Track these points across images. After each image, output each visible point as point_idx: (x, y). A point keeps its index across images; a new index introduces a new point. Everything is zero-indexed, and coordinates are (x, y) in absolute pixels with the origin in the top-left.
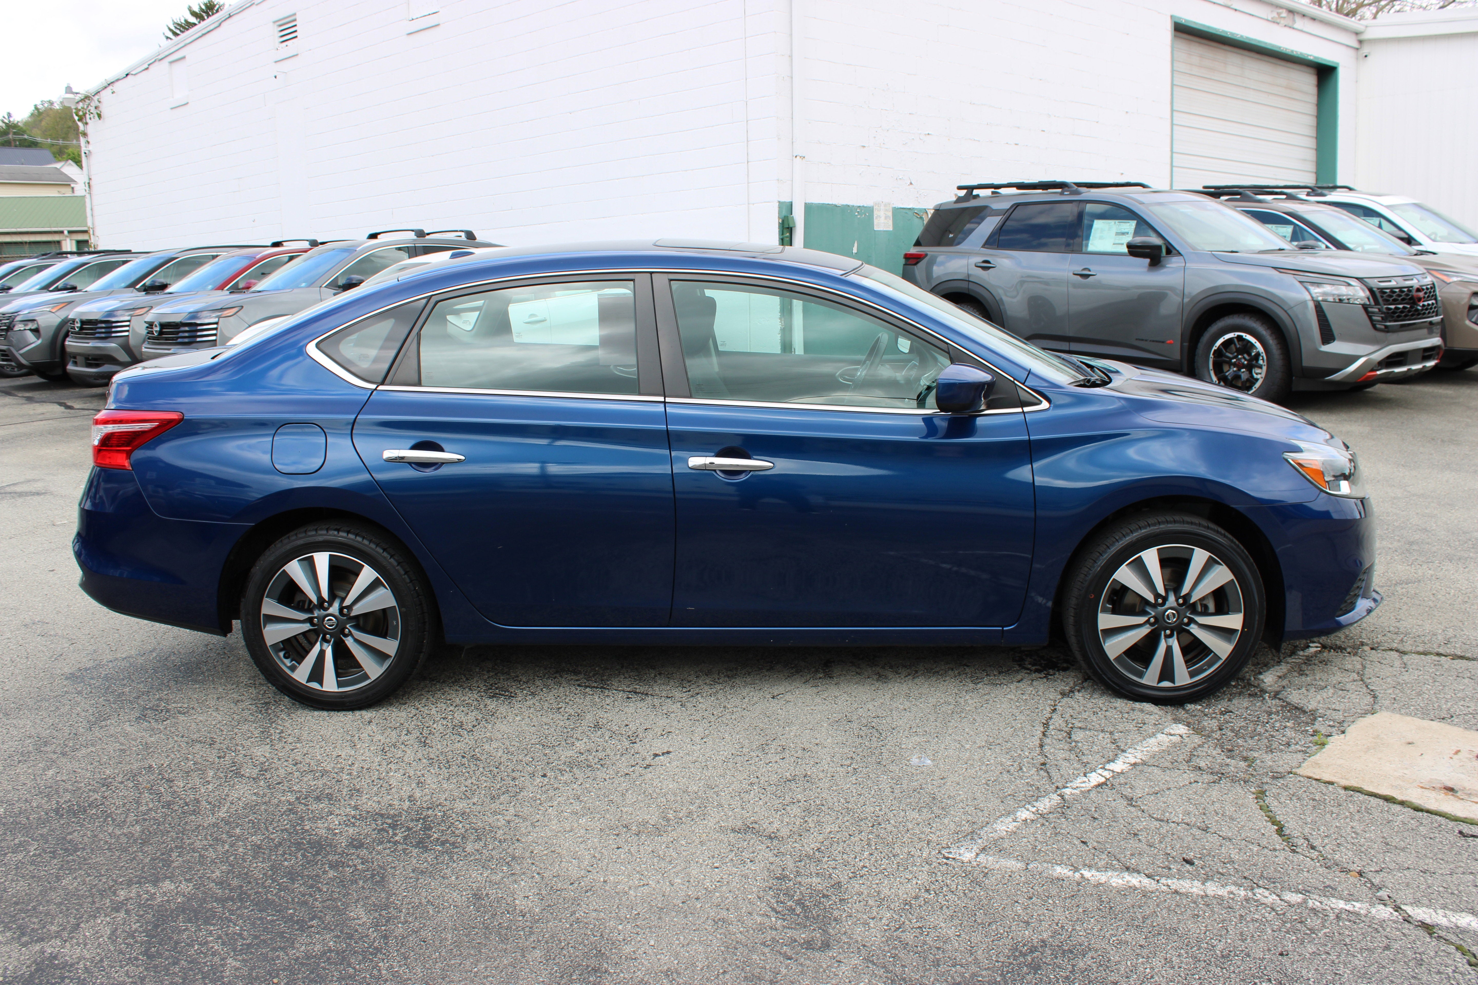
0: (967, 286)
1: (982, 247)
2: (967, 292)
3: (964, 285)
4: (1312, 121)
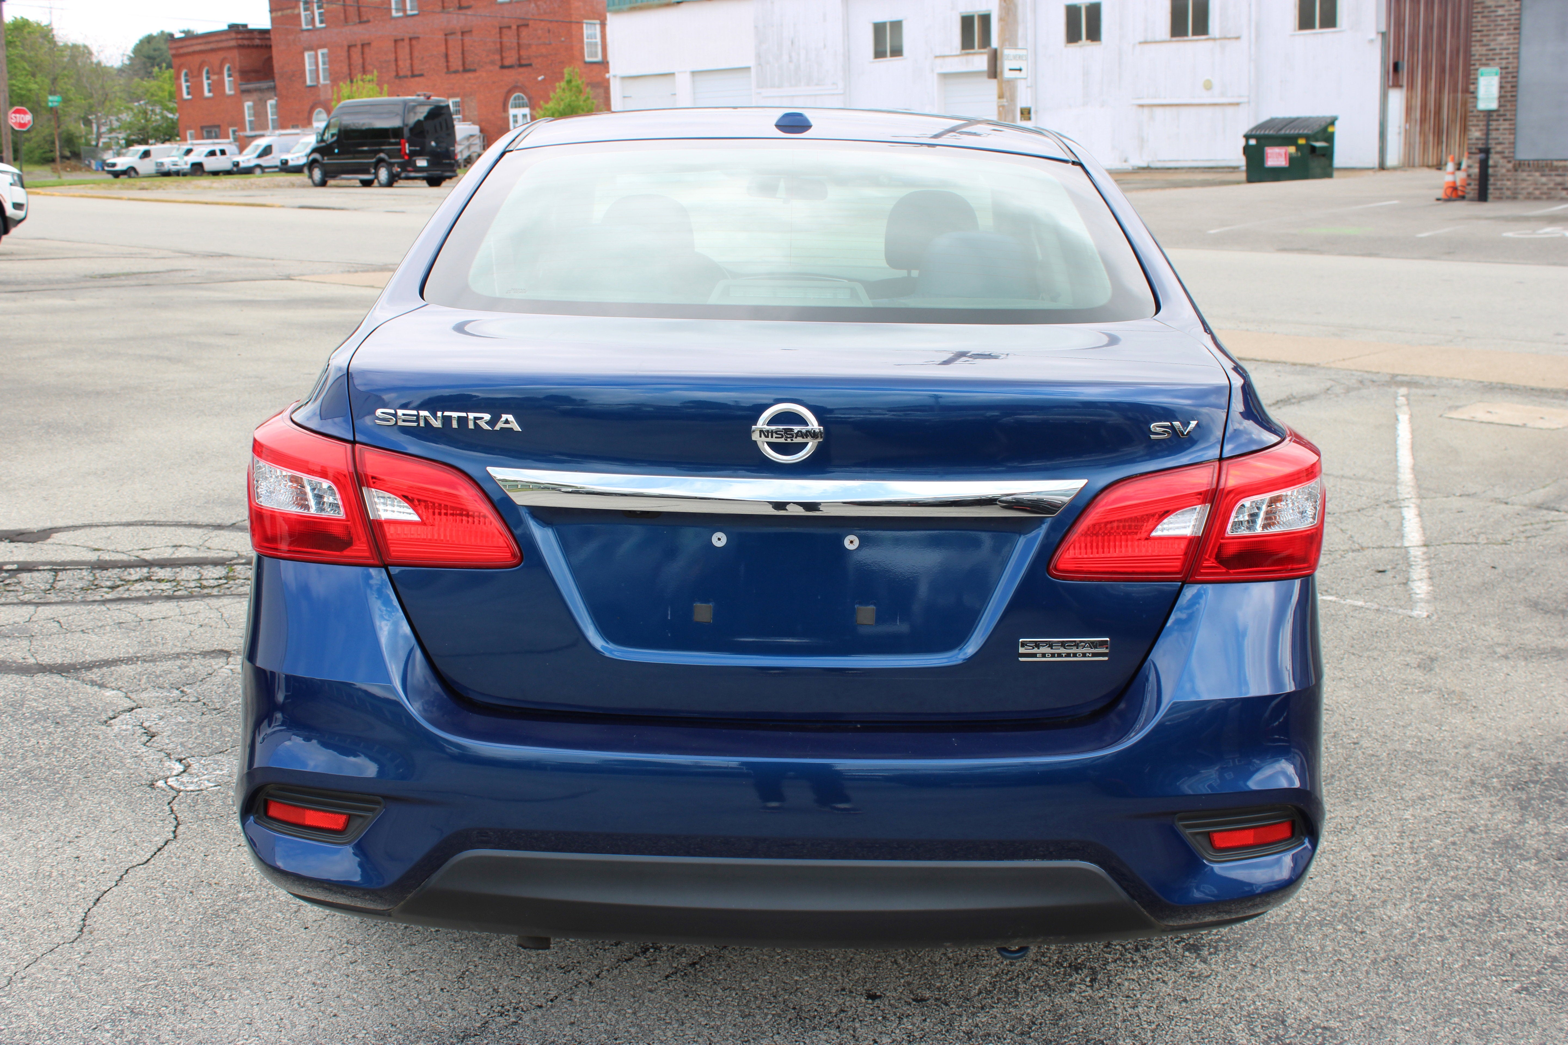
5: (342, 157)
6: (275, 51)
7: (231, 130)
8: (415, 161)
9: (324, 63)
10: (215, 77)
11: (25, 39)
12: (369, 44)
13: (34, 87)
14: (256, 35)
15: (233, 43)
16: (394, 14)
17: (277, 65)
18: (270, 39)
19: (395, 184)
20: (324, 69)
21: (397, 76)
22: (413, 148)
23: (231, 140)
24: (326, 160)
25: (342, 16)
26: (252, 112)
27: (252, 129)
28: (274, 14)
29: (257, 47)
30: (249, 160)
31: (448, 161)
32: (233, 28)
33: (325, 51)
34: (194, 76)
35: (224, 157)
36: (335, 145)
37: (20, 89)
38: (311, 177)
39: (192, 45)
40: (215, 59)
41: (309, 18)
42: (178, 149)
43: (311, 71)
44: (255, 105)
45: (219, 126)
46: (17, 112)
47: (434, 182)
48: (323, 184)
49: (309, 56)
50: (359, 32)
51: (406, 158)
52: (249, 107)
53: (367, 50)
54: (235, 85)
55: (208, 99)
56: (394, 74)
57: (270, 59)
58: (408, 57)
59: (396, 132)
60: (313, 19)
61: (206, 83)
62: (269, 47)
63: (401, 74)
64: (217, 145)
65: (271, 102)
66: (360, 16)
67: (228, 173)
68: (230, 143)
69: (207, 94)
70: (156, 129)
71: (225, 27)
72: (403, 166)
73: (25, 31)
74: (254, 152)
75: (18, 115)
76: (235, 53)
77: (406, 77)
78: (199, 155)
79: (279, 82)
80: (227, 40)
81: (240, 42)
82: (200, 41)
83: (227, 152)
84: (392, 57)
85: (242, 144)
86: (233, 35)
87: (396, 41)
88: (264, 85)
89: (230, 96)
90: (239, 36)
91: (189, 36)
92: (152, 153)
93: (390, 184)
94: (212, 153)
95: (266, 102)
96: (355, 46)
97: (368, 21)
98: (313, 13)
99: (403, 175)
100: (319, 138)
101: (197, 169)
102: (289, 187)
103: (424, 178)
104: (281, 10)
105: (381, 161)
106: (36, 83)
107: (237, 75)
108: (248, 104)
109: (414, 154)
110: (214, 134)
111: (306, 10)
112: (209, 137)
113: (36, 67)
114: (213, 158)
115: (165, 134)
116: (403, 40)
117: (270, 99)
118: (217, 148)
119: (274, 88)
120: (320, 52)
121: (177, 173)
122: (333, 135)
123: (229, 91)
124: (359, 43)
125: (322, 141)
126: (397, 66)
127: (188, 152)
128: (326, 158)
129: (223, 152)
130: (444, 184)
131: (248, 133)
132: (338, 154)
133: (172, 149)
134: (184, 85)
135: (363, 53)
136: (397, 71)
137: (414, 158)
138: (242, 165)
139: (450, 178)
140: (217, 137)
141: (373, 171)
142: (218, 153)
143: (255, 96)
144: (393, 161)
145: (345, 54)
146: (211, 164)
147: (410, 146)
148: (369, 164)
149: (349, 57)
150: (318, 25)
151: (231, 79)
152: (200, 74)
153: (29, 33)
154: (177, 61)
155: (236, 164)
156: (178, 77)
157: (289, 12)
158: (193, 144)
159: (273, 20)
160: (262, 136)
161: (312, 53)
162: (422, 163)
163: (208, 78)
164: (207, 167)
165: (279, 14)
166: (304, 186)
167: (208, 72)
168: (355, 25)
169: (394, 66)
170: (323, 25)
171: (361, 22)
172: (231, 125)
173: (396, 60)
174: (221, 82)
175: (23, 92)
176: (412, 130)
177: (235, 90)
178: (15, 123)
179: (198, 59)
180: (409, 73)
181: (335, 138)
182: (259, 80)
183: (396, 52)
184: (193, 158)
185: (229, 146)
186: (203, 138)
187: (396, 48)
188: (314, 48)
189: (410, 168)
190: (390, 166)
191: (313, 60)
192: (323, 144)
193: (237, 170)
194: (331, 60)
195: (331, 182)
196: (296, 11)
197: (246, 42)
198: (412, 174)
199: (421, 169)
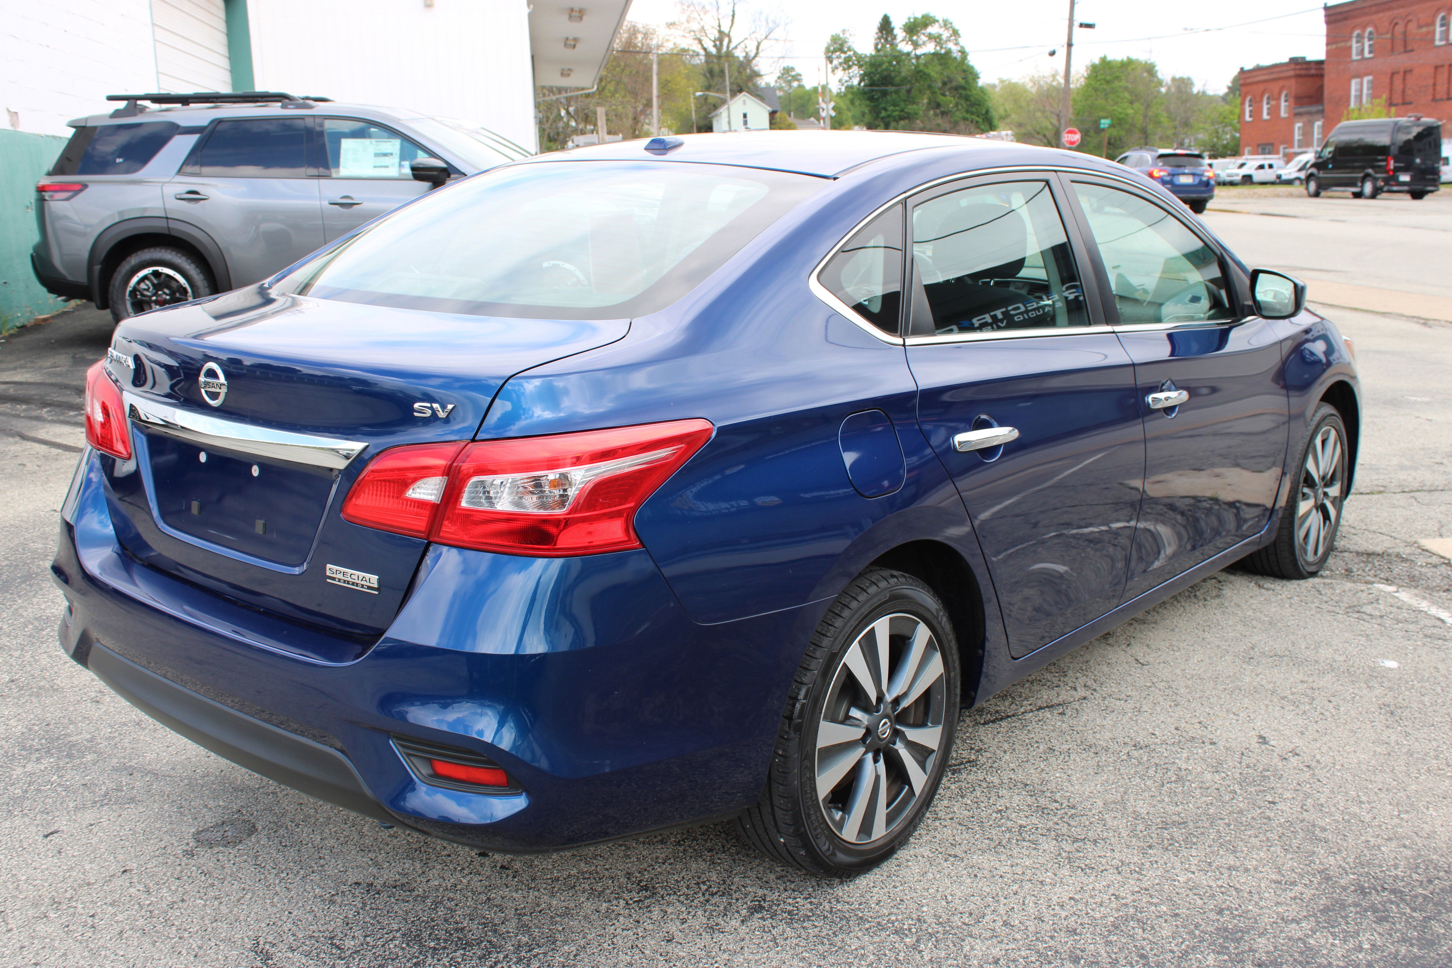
0: (166, 225)
1: (180, 172)
2: (167, 232)
3: (163, 224)
4: (223, 39)
5: (1335, 171)
6: (1326, 79)
7: (1281, 148)
8: (1398, 177)
9: (1368, 89)
10: (1273, 103)
11: (1129, 74)
12: (1411, 71)
13: (1130, 111)
14: (1313, 66)
15: (1291, 73)
16: (1438, 43)
17: (1326, 92)
18: (1322, 69)
19: (1378, 197)
20: (1368, 95)
21: (1434, 99)
22: (1397, 165)
23: (1281, 155)
24: (1321, 174)
25: (1389, 46)
26: (1301, 132)
27: (1299, 146)
28: (1329, 47)
29: (1313, 76)
30: (1290, 173)
31: (1431, 177)
32: (1294, 61)
33: (1370, 78)
34: (1256, 102)
35: (1271, 170)
36: (1330, 161)
37: (1120, 113)
38: (1307, 189)
39: (1258, 76)
40: (1275, 87)
41: (1360, 49)
42: (1234, 163)
43: (1356, 96)
44: (1304, 125)
45: (1272, 144)
46: (1070, 132)
47: (1417, 195)
48: (1317, 195)
49: (1356, 83)
50: (1401, 61)
51: (1391, 173)
52: (1299, 128)
53: (1408, 77)
54: (1289, 109)
55: (1266, 121)
56: (1430, 97)
57: (1321, 87)
58: (1446, 82)
59: (1383, 150)
60: (1362, 51)
61: (1265, 107)
62: (1322, 76)
63: (1438, 97)
64: (1265, 160)
65: (1318, 124)
66: (1405, 46)
67: (1273, 183)
68: (1279, 159)
69: (1265, 116)
70: (1225, 147)
71: (1286, 60)
72: (1387, 181)
73: (1130, 68)
74: (1296, 166)
75: (1069, 135)
76: (1292, 82)
77: (1442, 100)
78: (1250, 168)
79: (1327, 106)
80: (1287, 71)
81: (1298, 72)
82: (1265, 72)
83: (1275, 166)
84: (1431, 82)
85: (1289, 158)
86: (1292, 66)
87: (1436, 68)
88: (1313, 108)
89: (1284, 119)
90: (1298, 67)
91: (1258, 69)
92: (1214, 166)
93: (1373, 196)
94: (1261, 167)
95: (1313, 123)
96: (1398, 73)
97: (1412, 51)
98: (1363, 45)
99: (1385, 189)
100: (1317, 155)
101: (1247, 180)
102: (1287, 197)
103: (1408, 192)
104: (1336, 43)
105: (1367, 176)
106: (1132, 108)
107: (1292, 100)
108: (1298, 125)
109: (1397, 170)
110: (1267, 151)
111: (1357, 42)
112: (1263, 153)
113: (1136, 96)
114: (1261, 171)
115: (1232, 150)
116: (1442, 66)
117: (1318, 120)
118: (1266, 163)
119: (1322, 112)
120: (1366, 79)
121: (1232, 184)
122: (1330, 153)
123: (1283, 114)
124: (1402, 70)
125: (1320, 157)
126: (1434, 89)
127: (1242, 165)
128: (1321, 172)
129: (1271, 166)
130: (1426, 198)
131: (1296, 150)
132: (1332, 168)
133: (1229, 163)
134: (1247, 109)
135: (1404, 79)
136: (1434, 95)
137: (1398, 174)
138: (1284, 177)
139: (1432, 192)
140: (1269, 153)
141: (1359, 184)
142: (1267, 167)
143: (1305, 118)
144: (1378, 175)
145: (1387, 80)
146: (1258, 176)
147: (1395, 162)
148: (1357, 178)
149: (1391, 83)
150: (1367, 55)
151: (1287, 104)
152: (1261, 101)
153: (1132, 69)
154: (1245, 89)
155: (1279, 177)
156: (1243, 103)
157: (1342, 44)
158: (1247, 159)
159: (1328, 53)
160: (1305, 152)
161: (1358, 80)
162: (1405, 178)
163: (1268, 103)
164: (1256, 179)
165: (1334, 46)
166: (1300, 196)
167: (1268, 98)
168: (1400, 53)
169: (1430, 91)
170: (1371, 56)
171: (1406, 51)
172: (1282, 143)
173: (1434, 85)
174: (1278, 107)
175: (1122, 116)
176: (1401, 148)
177: (1289, 113)
178: (1067, 142)
179: (1261, 87)
180: (1445, 97)
181: (1330, 156)
182: (1310, 104)
183: (1435, 78)
184: (1245, 171)
185: (1277, 161)
186: (1258, 154)
187: (1435, 73)
188: (1360, 76)
189: (1392, 183)
190: (1375, 180)
191: (1359, 87)
192: (1320, 160)
193: (1280, 181)
194: (1374, 86)
195: (1323, 194)
196: (1349, 44)
197: (1303, 72)
198: (1395, 188)
199: (1404, 184)
